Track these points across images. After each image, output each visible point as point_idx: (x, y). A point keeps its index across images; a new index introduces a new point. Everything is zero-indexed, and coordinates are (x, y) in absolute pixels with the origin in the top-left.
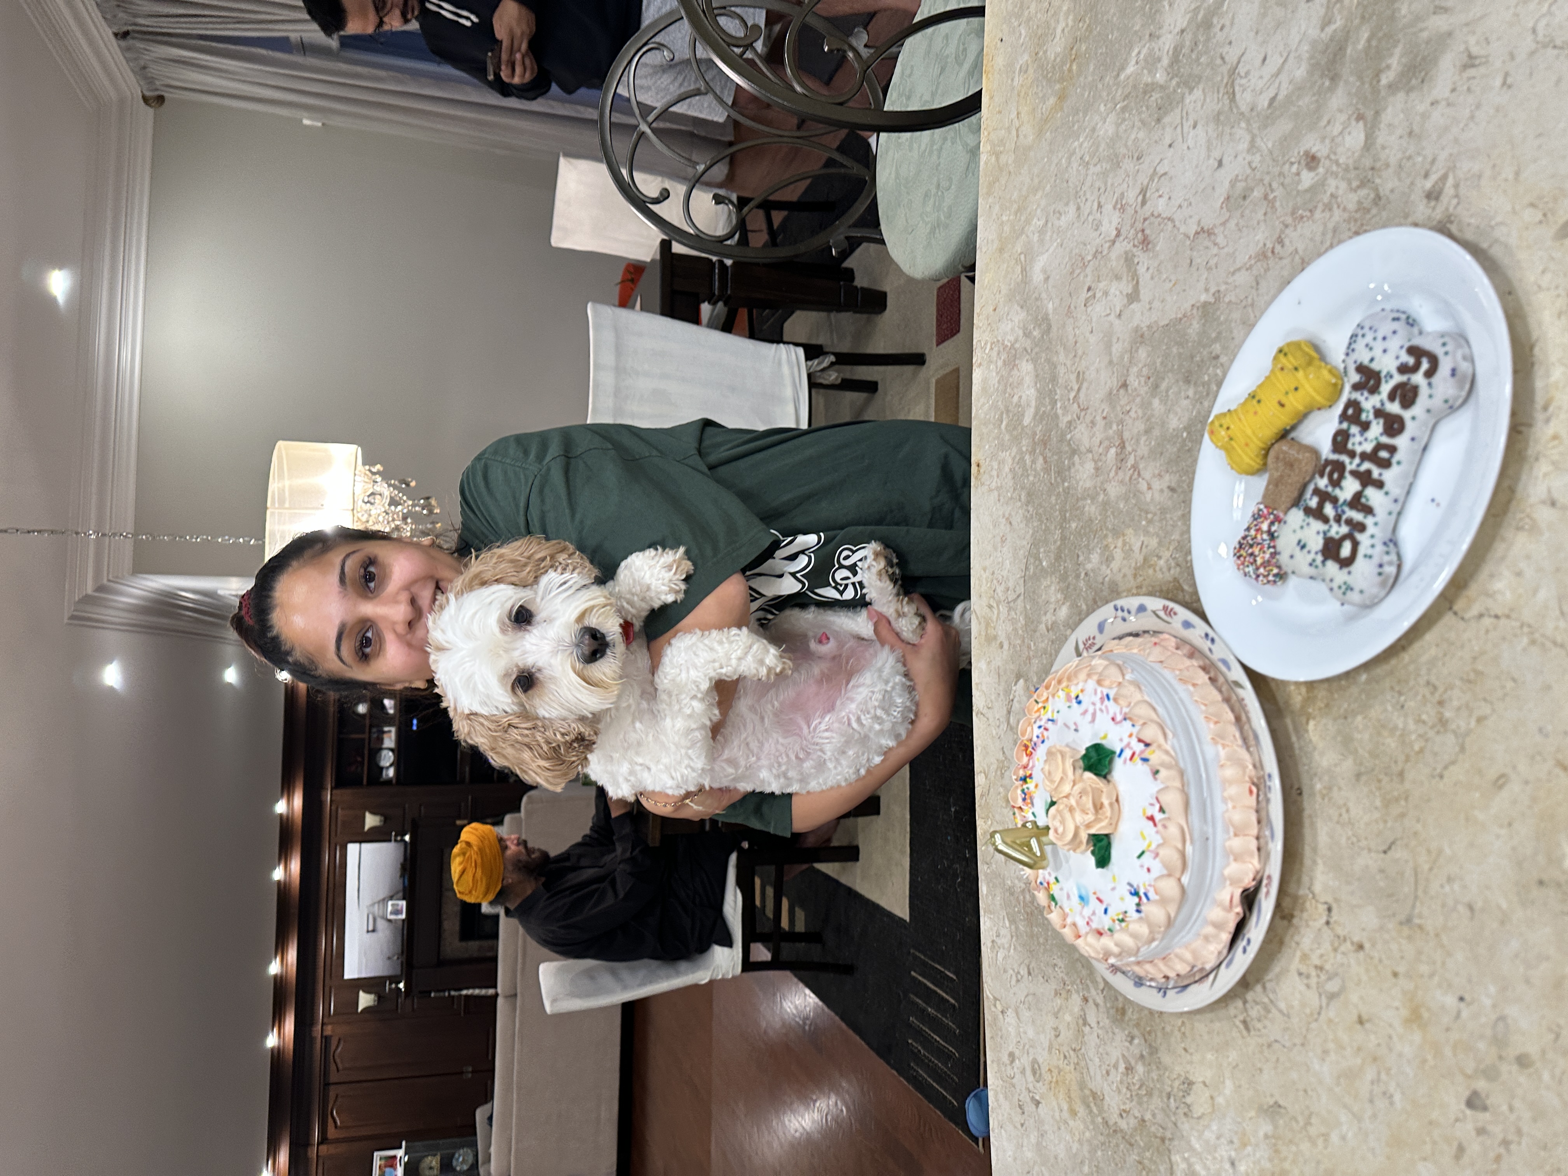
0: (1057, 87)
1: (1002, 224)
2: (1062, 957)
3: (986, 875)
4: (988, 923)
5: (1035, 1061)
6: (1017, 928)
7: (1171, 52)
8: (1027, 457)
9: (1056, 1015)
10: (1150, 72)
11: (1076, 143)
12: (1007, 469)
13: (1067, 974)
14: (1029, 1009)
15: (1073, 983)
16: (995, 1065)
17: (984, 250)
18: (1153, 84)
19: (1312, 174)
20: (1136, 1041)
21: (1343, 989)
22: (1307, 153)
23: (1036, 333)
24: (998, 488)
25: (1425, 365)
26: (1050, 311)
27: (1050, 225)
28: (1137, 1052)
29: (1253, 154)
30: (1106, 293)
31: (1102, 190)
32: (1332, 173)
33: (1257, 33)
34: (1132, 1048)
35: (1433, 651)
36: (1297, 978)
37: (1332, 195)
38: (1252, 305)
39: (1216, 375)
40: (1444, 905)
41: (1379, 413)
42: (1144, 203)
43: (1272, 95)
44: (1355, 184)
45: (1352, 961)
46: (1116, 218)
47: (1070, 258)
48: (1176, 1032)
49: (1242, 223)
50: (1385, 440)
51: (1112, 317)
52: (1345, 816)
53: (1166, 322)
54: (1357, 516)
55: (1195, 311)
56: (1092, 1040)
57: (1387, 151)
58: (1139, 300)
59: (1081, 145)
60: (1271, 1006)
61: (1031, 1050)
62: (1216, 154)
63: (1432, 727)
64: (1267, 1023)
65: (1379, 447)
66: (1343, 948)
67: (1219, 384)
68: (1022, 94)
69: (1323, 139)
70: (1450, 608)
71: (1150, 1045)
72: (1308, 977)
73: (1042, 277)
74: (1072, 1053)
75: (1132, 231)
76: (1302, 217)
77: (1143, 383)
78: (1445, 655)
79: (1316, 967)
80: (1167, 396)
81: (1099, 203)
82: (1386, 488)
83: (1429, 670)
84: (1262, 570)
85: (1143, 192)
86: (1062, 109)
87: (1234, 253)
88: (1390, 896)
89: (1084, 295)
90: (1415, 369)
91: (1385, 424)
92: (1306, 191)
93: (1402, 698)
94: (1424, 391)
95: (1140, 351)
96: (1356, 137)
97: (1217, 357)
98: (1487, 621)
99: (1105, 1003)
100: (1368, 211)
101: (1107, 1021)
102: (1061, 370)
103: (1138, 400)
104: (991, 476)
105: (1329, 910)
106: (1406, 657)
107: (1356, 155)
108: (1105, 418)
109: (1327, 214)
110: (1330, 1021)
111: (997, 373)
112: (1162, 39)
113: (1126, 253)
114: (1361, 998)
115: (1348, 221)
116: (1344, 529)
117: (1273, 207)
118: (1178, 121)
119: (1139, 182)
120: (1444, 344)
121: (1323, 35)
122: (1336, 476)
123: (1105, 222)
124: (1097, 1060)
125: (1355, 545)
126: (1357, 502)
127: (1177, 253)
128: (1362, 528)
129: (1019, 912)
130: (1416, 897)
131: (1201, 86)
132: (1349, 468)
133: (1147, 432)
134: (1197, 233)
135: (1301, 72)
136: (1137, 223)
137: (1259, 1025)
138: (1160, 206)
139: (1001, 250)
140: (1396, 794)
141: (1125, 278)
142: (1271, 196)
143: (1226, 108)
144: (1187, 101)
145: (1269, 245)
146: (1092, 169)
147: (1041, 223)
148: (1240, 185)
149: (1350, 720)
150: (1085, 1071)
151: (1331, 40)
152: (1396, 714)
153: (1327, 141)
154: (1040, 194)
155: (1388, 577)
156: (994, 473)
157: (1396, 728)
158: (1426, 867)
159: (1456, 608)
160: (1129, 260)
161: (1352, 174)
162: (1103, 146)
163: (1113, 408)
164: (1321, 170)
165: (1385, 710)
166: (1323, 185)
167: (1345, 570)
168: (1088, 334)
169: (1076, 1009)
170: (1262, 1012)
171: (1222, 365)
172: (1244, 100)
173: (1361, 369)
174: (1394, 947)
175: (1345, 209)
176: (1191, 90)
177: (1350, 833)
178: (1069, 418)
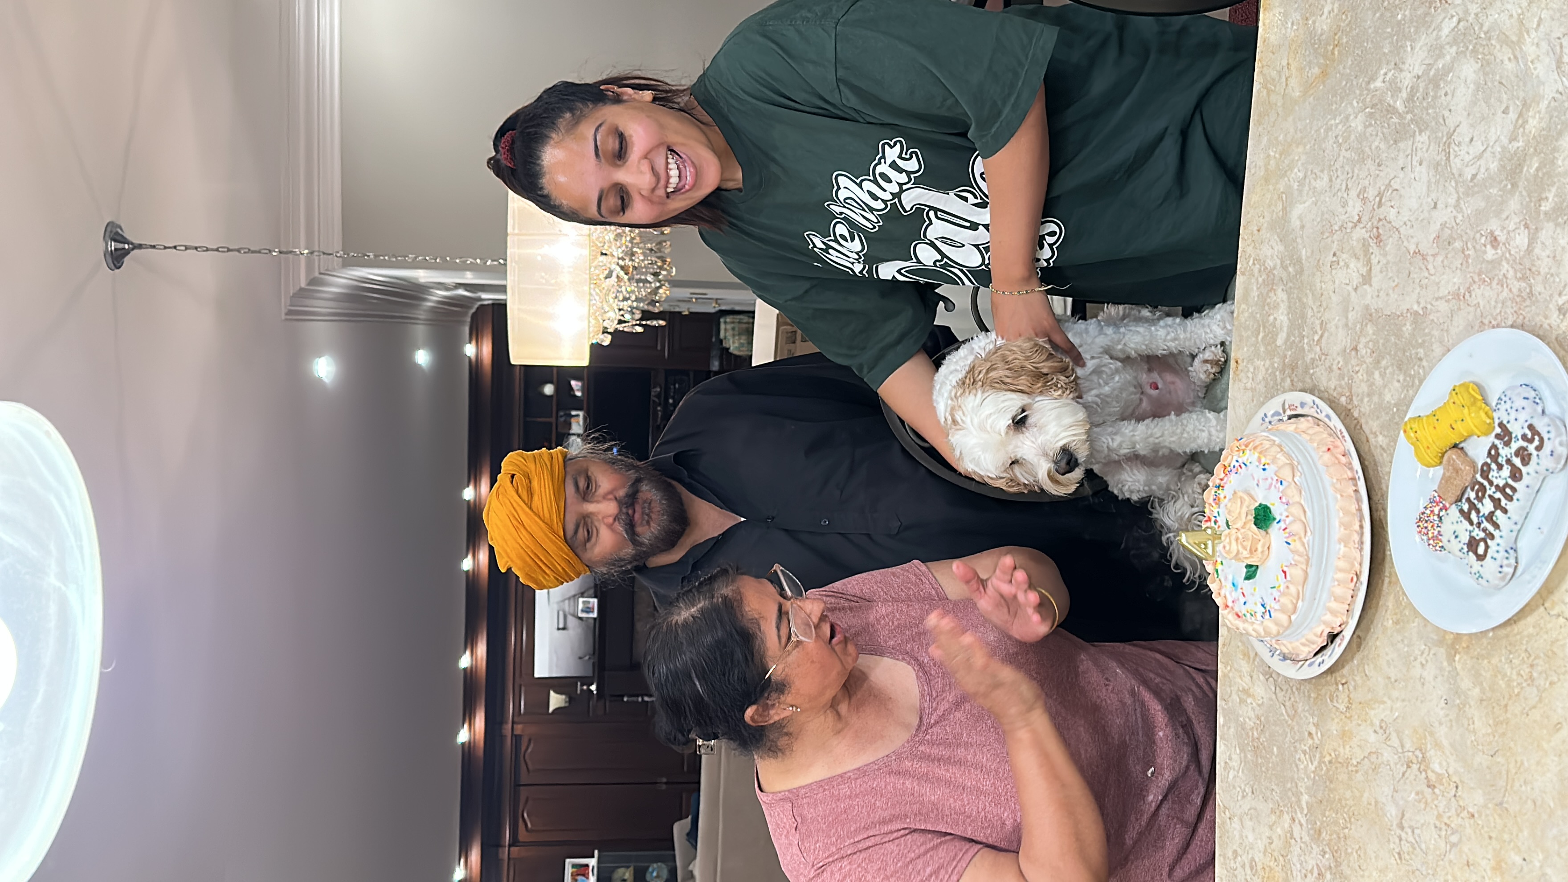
0: (1322, 61)
1: (1269, 155)
2: (1277, 785)
3: (1223, 709)
4: (1223, 747)
5: (1253, 859)
6: (1245, 757)
7: (1409, 90)
8: (1278, 373)
9: (1271, 827)
10: (1392, 96)
11: (1333, 122)
12: (1260, 377)
13: (1281, 798)
14: (1251, 819)
15: (1285, 806)
16: (1222, 859)
17: (1253, 171)
18: (1394, 108)
19: (1493, 252)
20: (1327, 856)
21: (1460, 840)
22: (1492, 233)
23: (1291, 269)
24: (1253, 390)
25: (1536, 442)
26: (1304, 257)
27: (1307, 181)
28: (1327, 863)
29: (1458, 212)
30: (1348, 267)
31: (1350, 175)
32: (1506, 258)
33: (1469, 115)
34: (1324, 860)
35: (1531, 630)
36: (1433, 828)
37: (1504, 275)
38: (1447, 331)
39: (1419, 373)
40: (1520, 798)
41: (1509, 461)
42: (1380, 204)
43: (1474, 172)
44: (1519, 275)
45: (1467, 825)
46: (1359, 204)
47: (1322, 220)
48: (1355, 854)
49: (1446, 262)
50: (1510, 482)
51: (1350, 288)
52: (1472, 726)
53: (1389, 313)
54: (1491, 528)
55: (1409, 315)
56: (1296, 850)
57: (1539, 262)
58: (1371, 285)
59: (1337, 125)
60: (1416, 845)
61: (1250, 851)
62: (1433, 195)
63: (1526, 681)
64: (1413, 857)
65: (1507, 485)
66: (1462, 815)
67: (1421, 382)
68: (1293, 47)
69: (1503, 228)
70: (1543, 605)
71: (1336, 861)
72: (1440, 829)
73: (1298, 223)
74: (1281, 858)
75: (1370, 224)
76: (1485, 281)
77: (1368, 354)
78: (1537, 634)
79: (1446, 824)
80: (1385, 373)
81: (1347, 185)
82: (1509, 515)
83: (1528, 642)
84: (1431, 542)
85: (1380, 195)
86: (1323, 83)
87: (1438, 283)
88: (1493, 786)
89: (1330, 258)
90: (1531, 441)
91: (1511, 472)
92: (1488, 262)
93: (1511, 656)
94: (1534, 458)
95: (1369, 326)
96: (1521, 240)
97: (1420, 359)
98: (1561, 620)
99: (1307, 823)
100: (1524, 300)
101: (1307, 838)
102: (1310, 313)
103: (1364, 366)
104: (1248, 377)
105: (1457, 787)
106: (1516, 628)
107: (1522, 253)
108: (1339, 369)
109: (1500, 289)
110: (1451, 861)
111: (1258, 289)
112: (1404, 73)
113: (1364, 239)
114: (1470, 849)
115: (1512, 300)
116: (1482, 535)
117: (1467, 262)
118: (1409, 151)
119: (1377, 186)
120: (1549, 432)
121: (1510, 146)
122: (1480, 494)
123: (1350, 203)
124: (1298, 866)
125: (1487, 547)
126: (1490, 518)
127: (1400, 261)
128: (1492, 537)
129: (1248, 744)
130: (1506, 790)
131: (1428, 133)
132: (1489, 492)
133: (1369, 395)
134: (1415, 252)
135: (1494, 166)
136: (1373, 220)
137: (1407, 857)
138: (1392, 214)
139: (1267, 180)
140: (1501, 718)
141: (1361, 260)
142: (1467, 253)
143: (1443, 163)
144: (1418, 138)
145: (1462, 291)
146: (1343, 153)
147: (1301, 175)
148: (1448, 232)
149: (1480, 661)
150: (1289, 872)
151: (1515, 153)
152: (1507, 666)
153: (1505, 231)
154: (1300, 149)
155: (1507, 574)
156: (1250, 375)
157: (1505, 675)
158: (1514, 771)
159: (1546, 605)
160: (1365, 246)
161: (1518, 267)
162: (1353, 137)
163: (1346, 363)
164: (1499, 251)
165: (1500, 661)
166: (1500, 264)
167: (1480, 563)
168: (1331, 293)
169: (1286, 826)
170: (1411, 849)
171: (1423, 367)
172: (1456, 163)
173: (1501, 425)
174: (1491, 819)
175: (1510, 290)
176: (1421, 132)
177: (1473, 738)
178: (1313, 356)
